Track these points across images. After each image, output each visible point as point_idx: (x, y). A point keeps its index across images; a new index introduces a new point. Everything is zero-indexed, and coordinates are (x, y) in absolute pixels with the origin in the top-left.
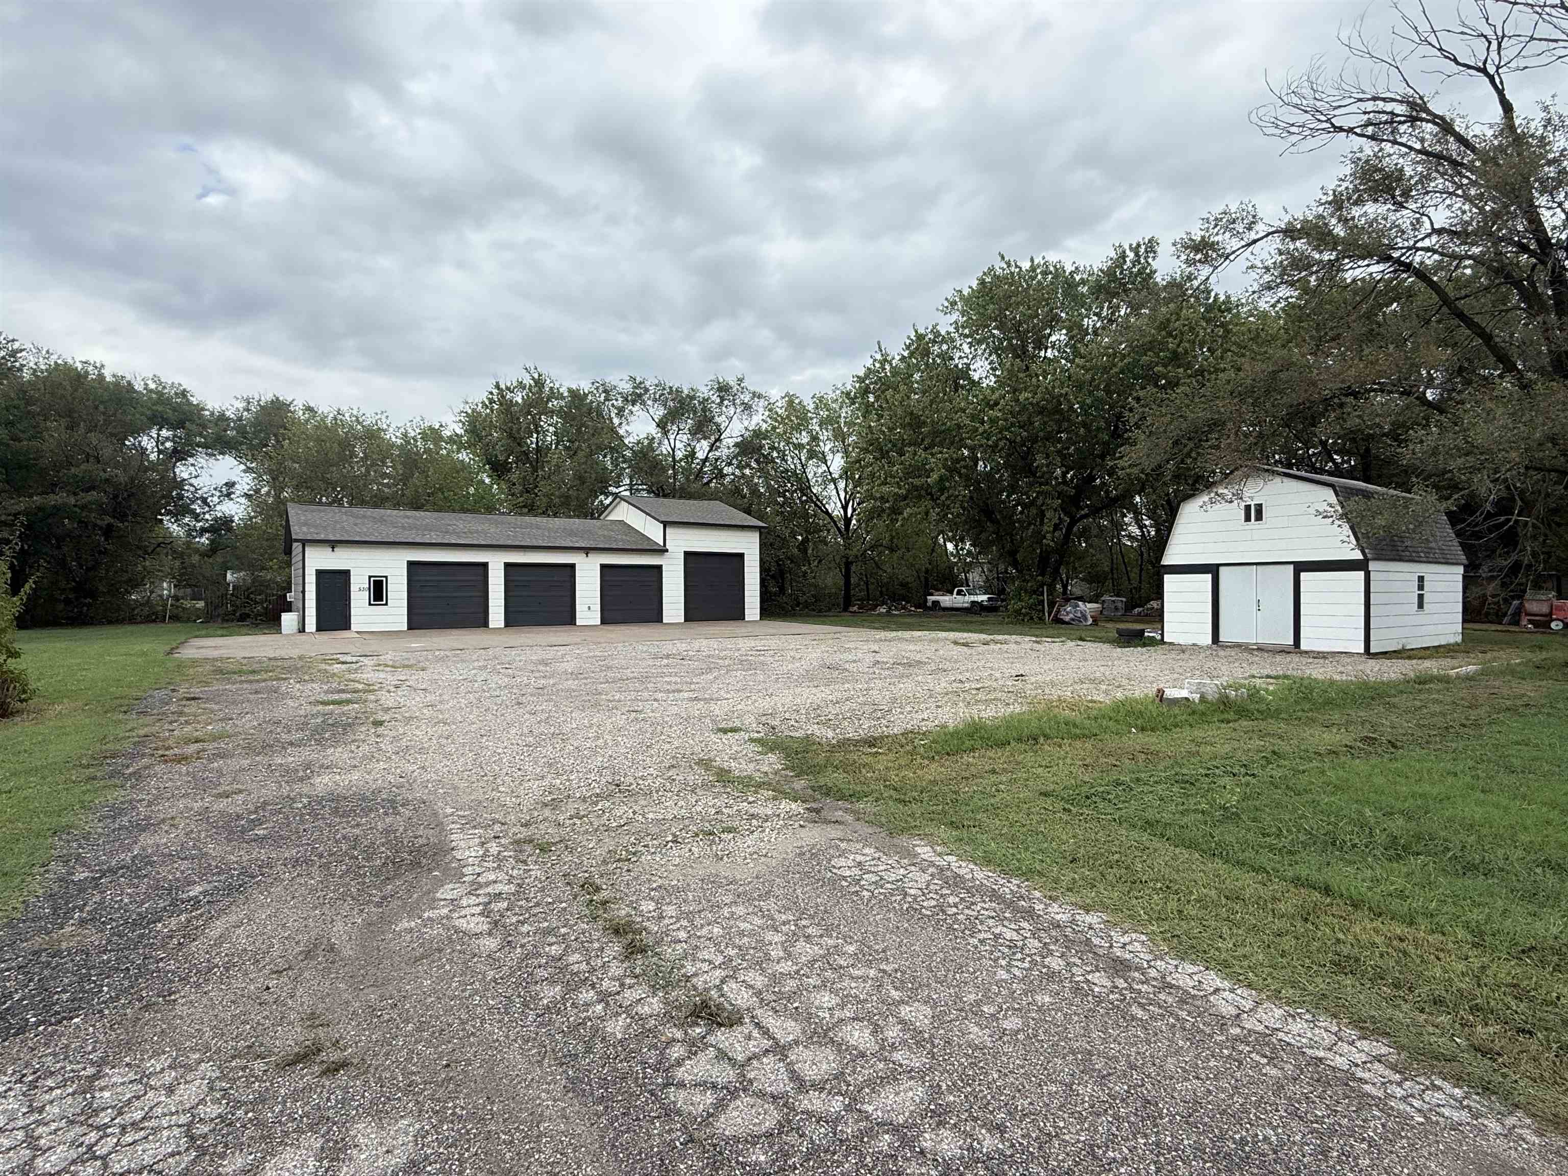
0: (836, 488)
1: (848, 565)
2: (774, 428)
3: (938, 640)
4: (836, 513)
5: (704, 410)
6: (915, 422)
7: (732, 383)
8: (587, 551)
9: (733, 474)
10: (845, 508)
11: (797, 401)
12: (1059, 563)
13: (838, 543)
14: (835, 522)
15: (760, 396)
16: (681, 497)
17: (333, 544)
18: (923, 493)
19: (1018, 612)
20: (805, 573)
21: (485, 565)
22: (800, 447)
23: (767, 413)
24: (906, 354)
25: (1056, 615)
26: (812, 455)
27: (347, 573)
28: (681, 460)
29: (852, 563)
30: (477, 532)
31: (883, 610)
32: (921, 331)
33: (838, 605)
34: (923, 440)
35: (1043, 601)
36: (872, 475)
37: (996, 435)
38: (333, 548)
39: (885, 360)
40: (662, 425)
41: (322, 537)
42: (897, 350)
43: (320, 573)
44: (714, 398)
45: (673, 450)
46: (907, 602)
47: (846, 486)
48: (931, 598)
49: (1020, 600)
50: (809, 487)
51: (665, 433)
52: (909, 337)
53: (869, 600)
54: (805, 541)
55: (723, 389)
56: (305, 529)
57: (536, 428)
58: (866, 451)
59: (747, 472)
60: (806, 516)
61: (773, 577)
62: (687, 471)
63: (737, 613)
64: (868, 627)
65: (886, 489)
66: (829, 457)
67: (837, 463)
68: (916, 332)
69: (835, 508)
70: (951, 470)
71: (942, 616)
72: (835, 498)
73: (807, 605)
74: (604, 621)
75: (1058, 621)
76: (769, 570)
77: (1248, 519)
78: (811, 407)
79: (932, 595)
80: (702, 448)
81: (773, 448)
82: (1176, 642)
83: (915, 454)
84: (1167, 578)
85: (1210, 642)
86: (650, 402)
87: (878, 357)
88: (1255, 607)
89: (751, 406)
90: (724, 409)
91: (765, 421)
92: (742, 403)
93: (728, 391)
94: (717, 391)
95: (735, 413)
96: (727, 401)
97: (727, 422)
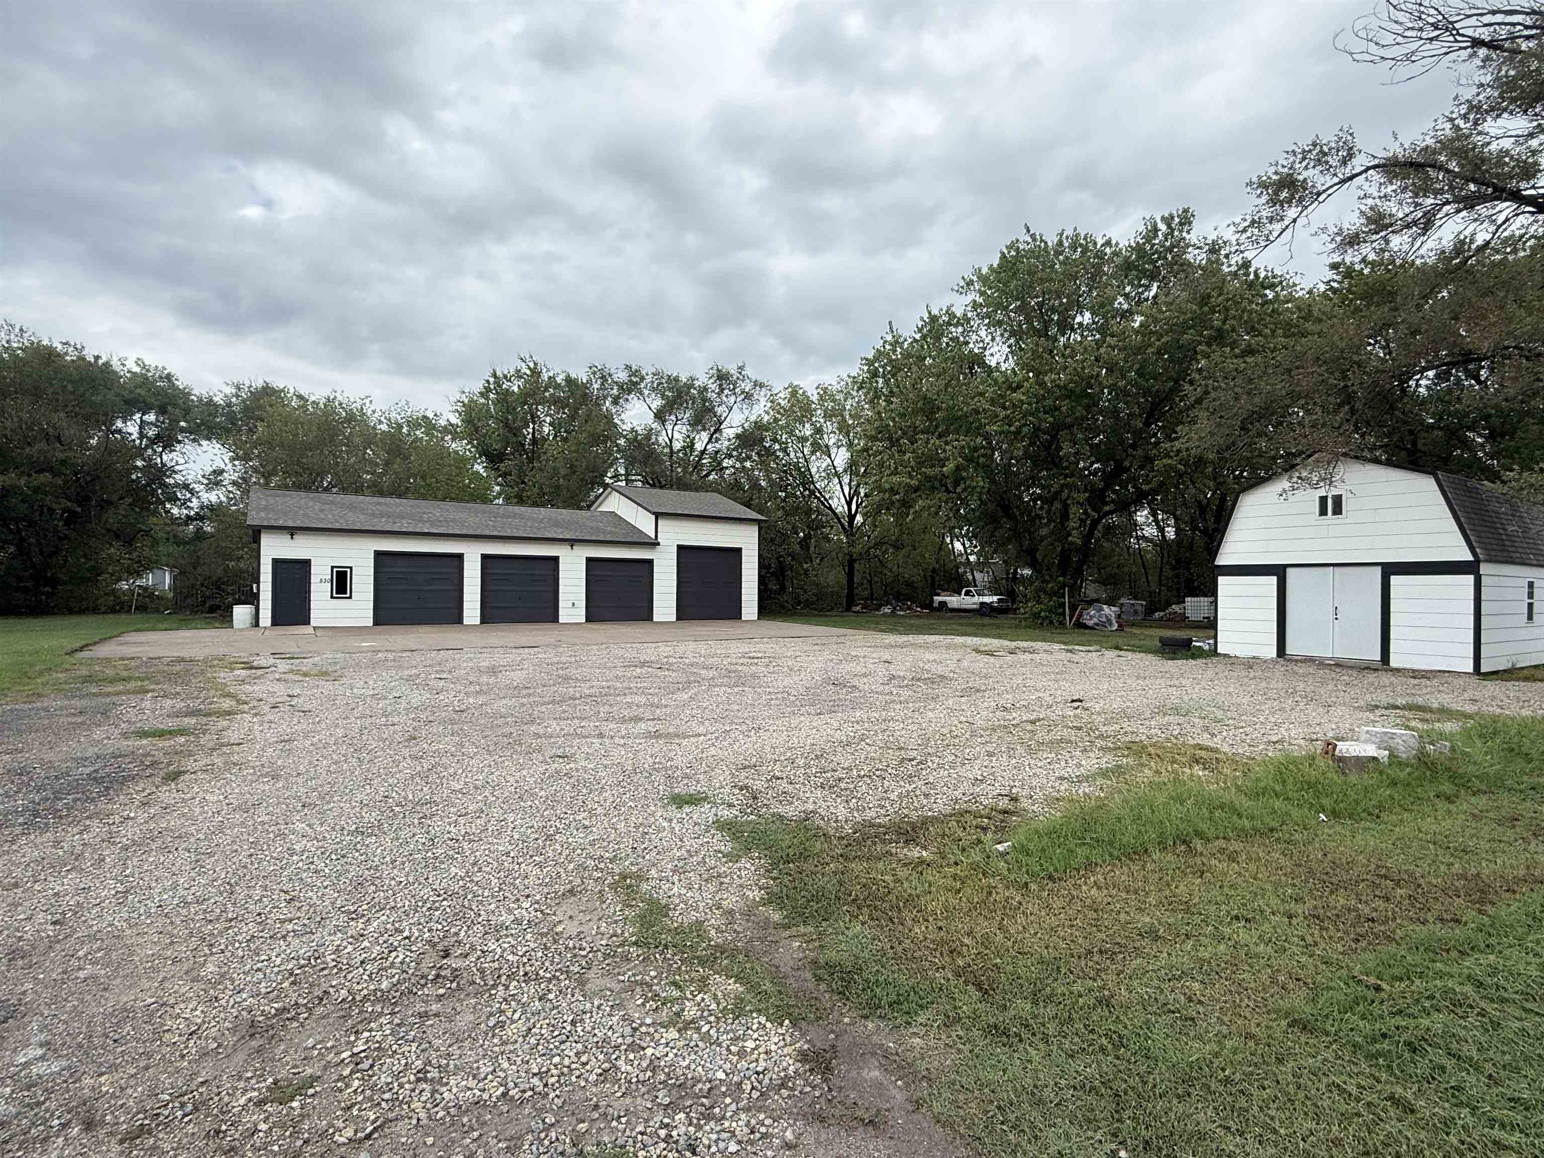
0: (840, 483)
1: (851, 562)
2: (776, 420)
3: (955, 647)
4: (840, 509)
5: (704, 400)
6: (928, 408)
7: (732, 372)
8: (572, 542)
9: (733, 467)
10: (849, 504)
11: (801, 392)
12: (1082, 562)
13: (840, 540)
14: (839, 519)
15: (762, 386)
16: (679, 489)
17: (292, 531)
18: (937, 484)
20: (807, 570)
21: (460, 557)
22: (804, 439)
23: (769, 404)
24: (918, 337)
25: (1078, 619)
26: (817, 447)
27: (307, 563)
28: (679, 451)
29: (855, 560)
30: (454, 520)
31: (887, 610)
32: (935, 312)
33: (841, 604)
34: (937, 427)
35: (1064, 604)
36: (881, 465)
37: (1019, 421)
38: (292, 535)
39: (897, 342)
40: (660, 416)
41: (281, 523)
42: (909, 331)
43: (276, 562)
44: (713, 387)
45: (671, 441)
46: (913, 602)
47: (851, 480)
48: (938, 599)
49: (1038, 602)
50: (813, 483)
51: (663, 422)
52: (922, 319)
53: (872, 599)
54: (807, 537)
55: (722, 377)
56: (263, 514)
57: (533, 417)
58: (874, 439)
59: (748, 464)
60: (809, 512)
61: (773, 574)
62: (684, 463)
63: (733, 612)
64: (875, 629)
65: (896, 479)
66: (833, 451)
67: (841, 458)
68: (930, 313)
69: (838, 504)
70: (969, 460)
71: (950, 618)
72: (838, 493)
73: (808, 604)
74: (589, 618)
75: (1080, 625)
76: (769, 566)
77: (1323, 512)
78: (815, 398)
79: (939, 595)
80: (701, 441)
81: (775, 440)
82: (1232, 653)
83: (927, 442)
84: (1221, 580)
85: (1274, 655)
86: (646, 392)
87: (889, 338)
88: (1332, 617)
89: (752, 395)
90: (724, 398)
91: (767, 413)
92: (743, 392)
93: (729, 379)
94: (717, 380)
95: (735, 402)
96: (727, 390)
97: (727, 412)
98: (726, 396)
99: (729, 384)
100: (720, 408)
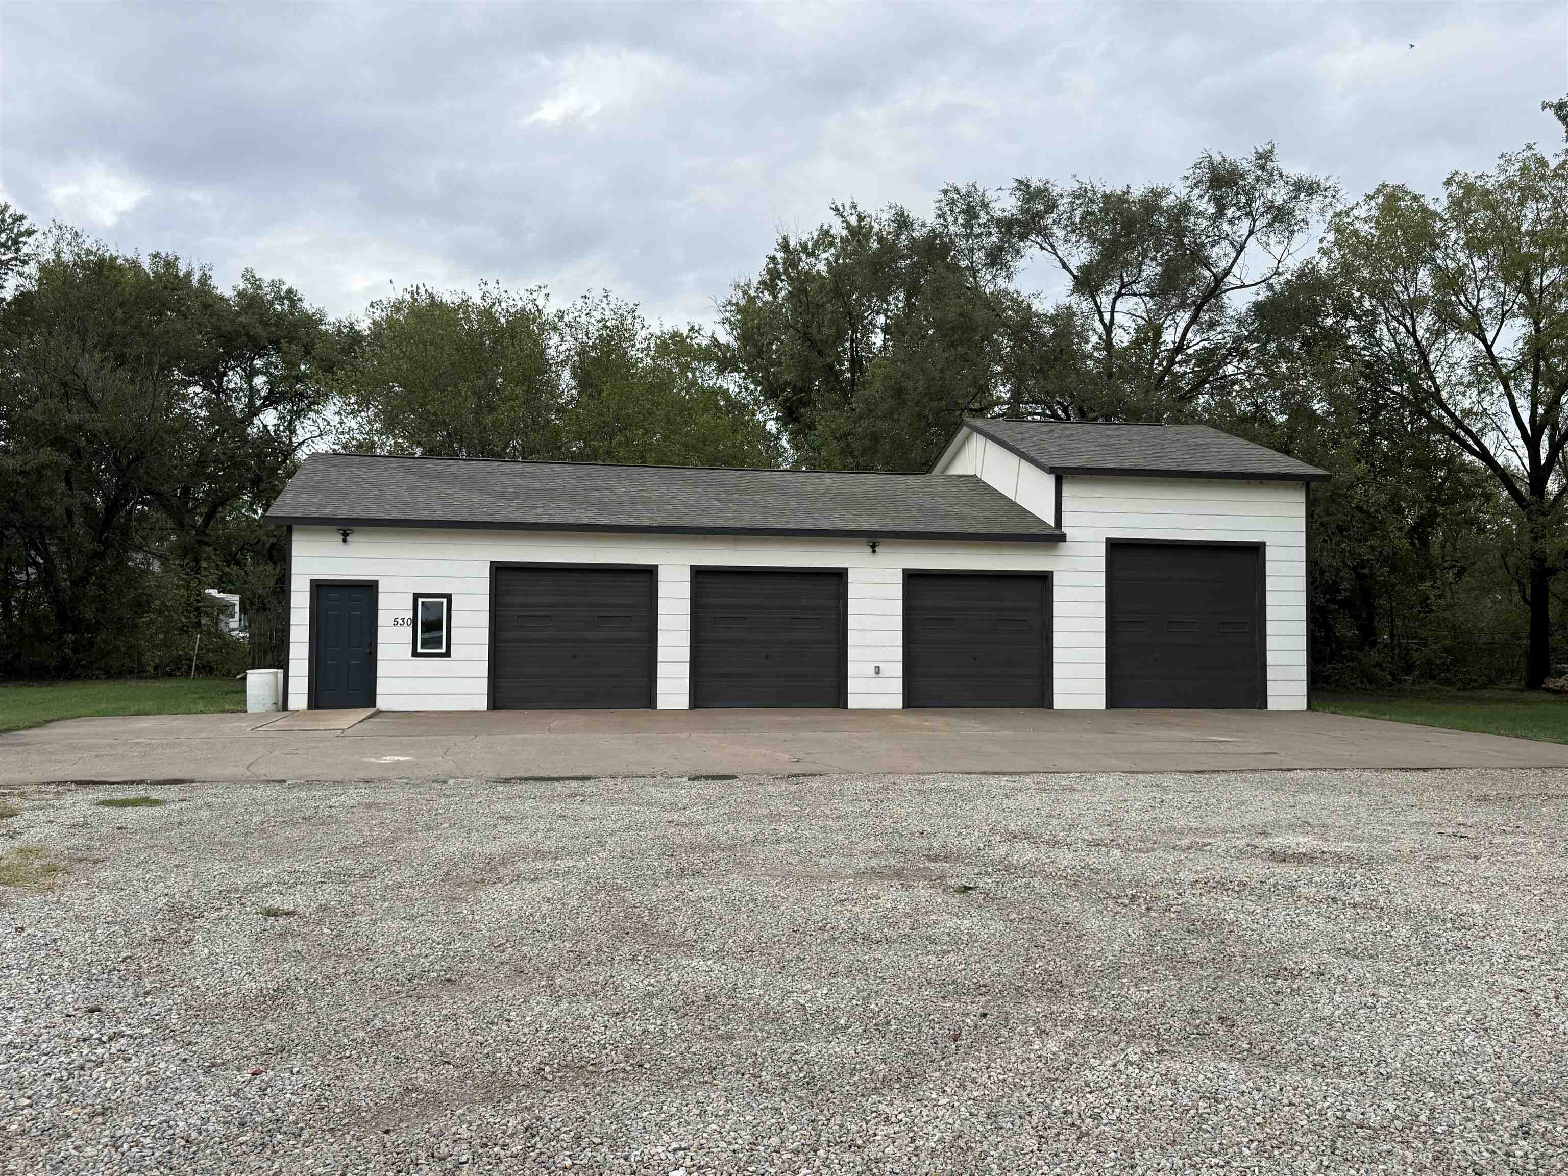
0: (1508, 393)
1: (1540, 575)
2: (1348, 269)
4: (1509, 456)
5: (1183, 235)
7: (1246, 166)
8: (876, 539)
10: (1532, 443)
11: (1407, 198)
14: (1506, 479)
15: (1313, 190)
17: (348, 527)
20: (1426, 597)
21: (651, 572)
23: (1331, 237)
26: (1448, 319)
27: (371, 588)
29: (1550, 572)
33: (1515, 672)
38: (346, 534)
40: (1086, 281)
41: (327, 512)
43: (319, 588)
44: (1202, 205)
45: (1108, 330)
47: (1536, 387)
51: (1094, 293)
55: (1222, 180)
63: (1244, 690)
66: (1491, 323)
69: (1505, 444)
72: (1504, 420)
73: (1430, 672)
74: (912, 700)
76: (1333, 588)
78: (1442, 207)
89: (1291, 212)
90: (1226, 227)
91: (1325, 252)
92: (1270, 207)
93: (1236, 184)
94: (1209, 188)
95: (1251, 232)
96: (1233, 209)
97: (1234, 255)
98: (1231, 222)
99: (1237, 194)
100: (1216, 249)
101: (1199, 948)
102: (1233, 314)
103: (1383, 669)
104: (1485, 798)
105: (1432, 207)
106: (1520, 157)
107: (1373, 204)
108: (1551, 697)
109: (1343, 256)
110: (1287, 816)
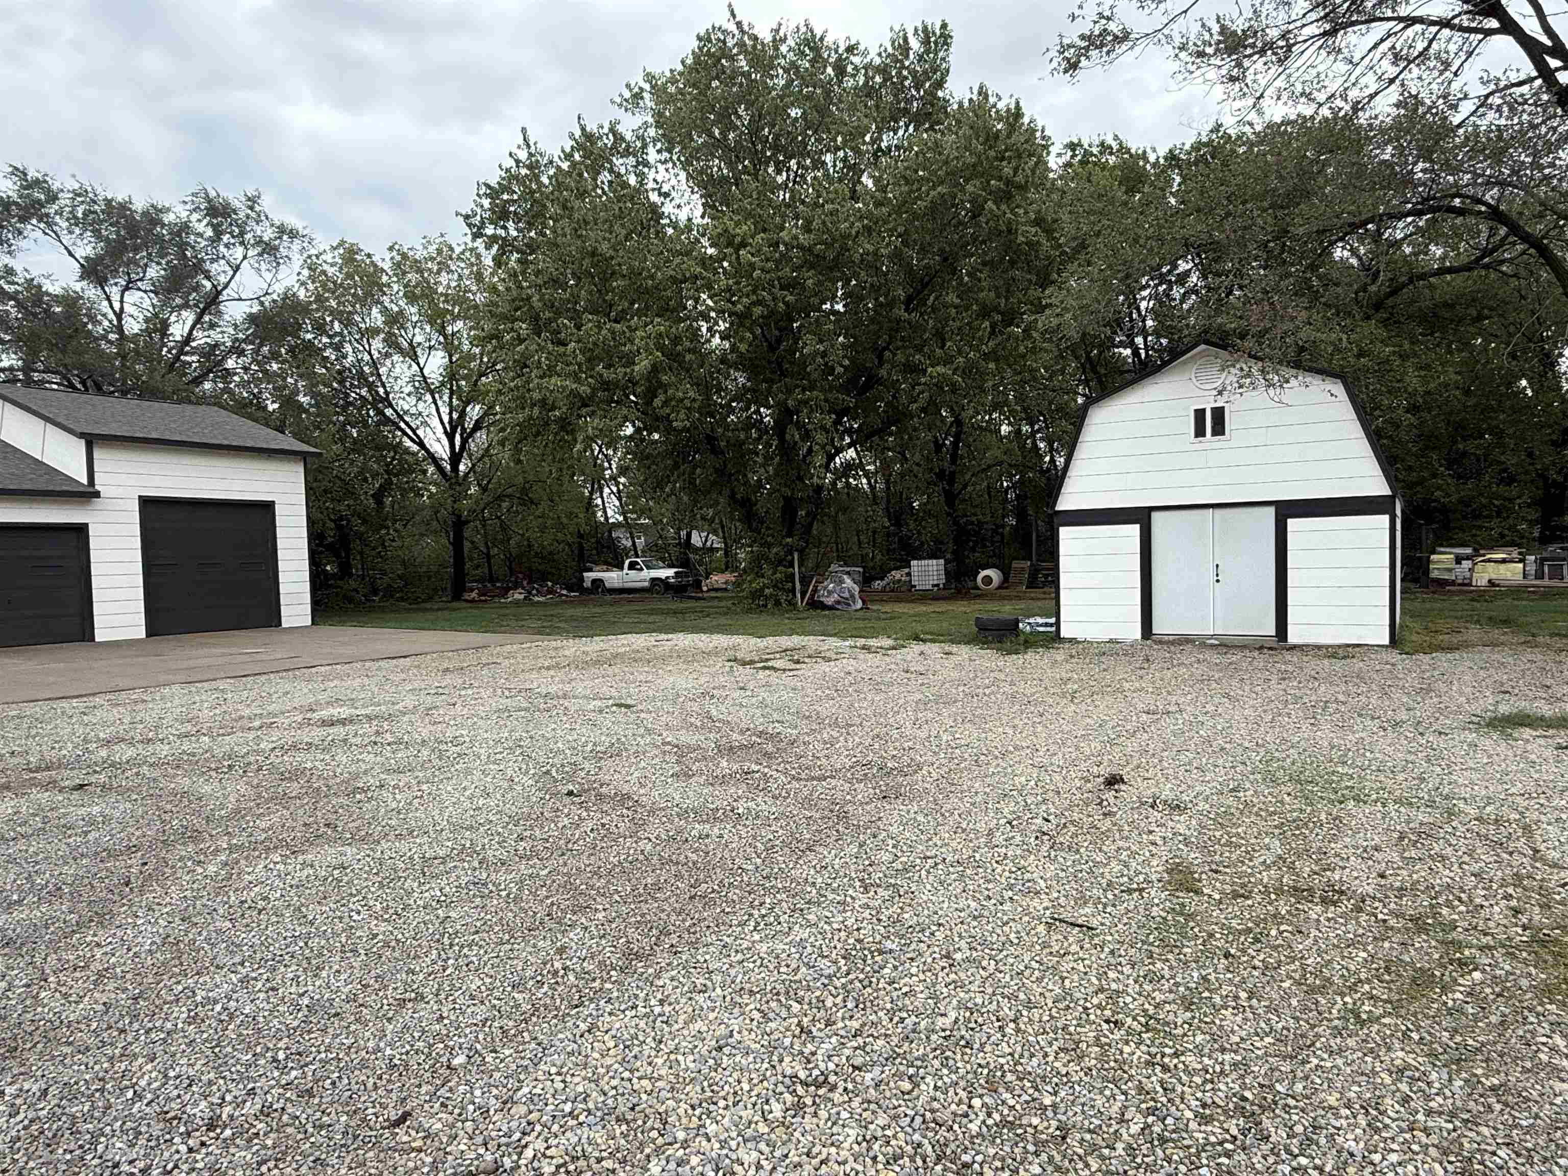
0: (435, 402)
1: (458, 526)
5: (182, 248)
7: (236, 204)
9: (245, 370)
10: (450, 437)
11: (362, 254)
14: (434, 461)
15: (293, 234)
19: (757, 594)
22: (370, 332)
23: (306, 272)
24: (564, 166)
25: (812, 596)
26: (393, 345)
28: (137, 337)
29: (464, 523)
31: (518, 595)
32: (592, 127)
33: (444, 590)
35: (793, 574)
39: (535, 165)
40: (93, 271)
42: (552, 152)
44: (201, 227)
46: (555, 583)
47: (452, 399)
48: (589, 576)
49: (759, 575)
50: (388, 400)
51: (102, 283)
52: (572, 136)
53: (493, 581)
55: (218, 212)
61: (330, 547)
62: (149, 357)
63: (263, 616)
66: (422, 352)
68: (583, 129)
69: (433, 436)
71: (608, 602)
72: (432, 419)
75: (816, 605)
77: (1200, 432)
78: (387, 266)
79: (591, 570)
80: (180, 323)
81: (320, 330)
82: (1080, 636)
84: (1064, 532)
85: (1138, 636)
86: (62, 224)
88: (1211, 577)
91: (302, 283)
92: (259, 241)
93: (230, 216)
94: (206, 215)
95: (245, 257)
96: (228, 236)
97: (231, 273)
98: (227, 246)
99: (231, 224)
100: (215, 265)
101: (294, 788)
102: (229, 319)
103: (358, 593)
104: (447, 670)
105: (380, 264)
106: (437, 241)
107: (336, 253)
108: (469, 605)
109: (316, 288)
110: (322, 697)
